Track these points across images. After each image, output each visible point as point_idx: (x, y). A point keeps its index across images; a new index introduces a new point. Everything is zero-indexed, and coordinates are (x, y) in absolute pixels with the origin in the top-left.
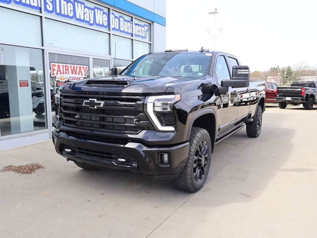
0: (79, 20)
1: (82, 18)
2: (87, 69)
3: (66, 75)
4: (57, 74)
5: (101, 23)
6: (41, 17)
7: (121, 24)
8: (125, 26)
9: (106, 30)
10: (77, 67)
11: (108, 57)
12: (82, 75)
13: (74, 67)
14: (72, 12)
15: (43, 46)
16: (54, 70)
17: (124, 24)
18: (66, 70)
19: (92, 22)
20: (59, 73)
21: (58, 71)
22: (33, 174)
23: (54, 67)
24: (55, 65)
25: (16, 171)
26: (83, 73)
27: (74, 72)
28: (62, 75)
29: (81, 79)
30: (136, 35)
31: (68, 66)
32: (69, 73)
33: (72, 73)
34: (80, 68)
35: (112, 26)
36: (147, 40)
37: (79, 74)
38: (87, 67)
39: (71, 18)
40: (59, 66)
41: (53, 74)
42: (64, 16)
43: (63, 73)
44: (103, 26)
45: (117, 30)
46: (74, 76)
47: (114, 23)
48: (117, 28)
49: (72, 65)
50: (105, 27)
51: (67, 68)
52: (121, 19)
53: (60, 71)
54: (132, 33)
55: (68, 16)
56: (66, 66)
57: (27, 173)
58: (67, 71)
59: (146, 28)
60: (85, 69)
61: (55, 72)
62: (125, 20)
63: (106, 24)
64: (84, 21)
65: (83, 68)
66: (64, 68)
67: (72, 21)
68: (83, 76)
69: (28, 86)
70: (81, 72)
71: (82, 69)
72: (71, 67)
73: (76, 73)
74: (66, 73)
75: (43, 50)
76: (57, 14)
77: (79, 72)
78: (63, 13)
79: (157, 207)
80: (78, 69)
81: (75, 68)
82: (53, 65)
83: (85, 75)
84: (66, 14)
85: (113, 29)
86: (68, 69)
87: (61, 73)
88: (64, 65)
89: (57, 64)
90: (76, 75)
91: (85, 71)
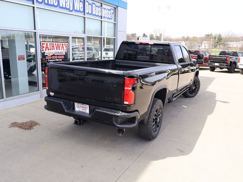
0: (62, 8)
1: (64, 6)
2: (68, 46)
4: (46, 50)
5: (78, 10)
6: (34, 7)
7: (94, 9)
8: (97, 11)
9: (82, 14)
11: (83, 36)
12: (64, 50)
13: (58, 44)
14: (57, 2)
15: (35, 29)
16: (43, 47)
17: (95, 9)
19: (71, 9)
20: (47, 49)
21: (46, 48)
22: (32, 130)
23: (44, 45)
24: (44, 44)
25: (20, 127)
27: (58, 48)
28: (49, 51)
29: (63, 53)
30: (104, 17)
32: (54, 49)
33: (57, 49)
34: (63, 44)
35: (86, 11)
36: (112, 21)
37: (62, 49)
38: (68, 43)
39: (56, 6)
40: (47, 44)
41: (43, 50)
42: (51, 5)
43: (50, 49)
44: (79, 11)
45: (90, 14)
46: (58, 51)
47: (88, 9)
48: (90, 13)
49: (57, 43)
50: (81, 12)
51: (53, 45)
52: (94, 5)
53: (48, 48)
54: (101, 16)
55: (53, 5)
56: (52, 44)
57: (28, 129)
58: (53, 48)
59: (112, 11)
60: (66, 45)
61: (44, 49)
62: (96, 6)
63: (82, 10)
64: (65, 8)
65: (65, 44)
66: (51, 45)
67: (57, 9)
68: (65, 51)
69: (24, 59)
70: (63, 48)
71: (64, 45)
72: (56, 44)
73: (59, 49)
74: (52, 49)
75: (35, 33)
76: (45, 4)
77: (62, 48)
78: (50, 3)
79: (120, 159)
80: (61, 45)
84: (52, 4)
85: (87, 13)
86: (53, 46)
87: (48, 50)
88: (51, 43)
89: (45, 43)
90: (59, 50)
91: (66, 47)
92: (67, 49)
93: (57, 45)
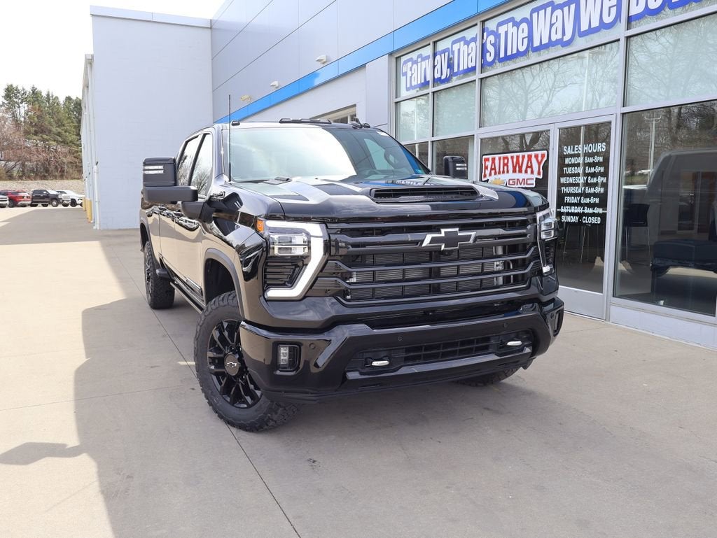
1: (545, 40)
2: (545, 159)
3: (504, 175)
4: (490, 175)
10: (523, 157)
12: (532, 172)
13: (518, 157)
16: (486, 168)
18: (504, 165)
20: (493, 172)
21: (492, 169)
24: (488, 160)
26: (534, 169)
27: (517, 169)
28: (498, 176)
29: (529, 182)
31: (507, 158)
32: (508, 172)
33: (514, 171)
34: (530, 157)
37: (526, 172)
38: (546, 152)
40: (493, 160)
41: (485, 176)
43: (499, 173)
46: (517, 176)
49: (515, 155)
51: (506, 161)
53: (495, 169)
56: (504, 158)
58: (506, 168)
60: (540, 158)
61: (488, 172)
65: (536, 156)
66: (502, 161)
68: (535, 176)
70: (531, 167)
71: (534, 160)
72: (512, 157)
73: (520, 171)
77: (527, 167)
81: (521, 159)
82: (486, 160)
83: (539, 173)
86: (506, 165)
87: (495, 174)
88: (502, 155)
89: (490, 157)
90: (520, 174)
91: (539, 163)
92: (541, 171)
93: (515, 160)
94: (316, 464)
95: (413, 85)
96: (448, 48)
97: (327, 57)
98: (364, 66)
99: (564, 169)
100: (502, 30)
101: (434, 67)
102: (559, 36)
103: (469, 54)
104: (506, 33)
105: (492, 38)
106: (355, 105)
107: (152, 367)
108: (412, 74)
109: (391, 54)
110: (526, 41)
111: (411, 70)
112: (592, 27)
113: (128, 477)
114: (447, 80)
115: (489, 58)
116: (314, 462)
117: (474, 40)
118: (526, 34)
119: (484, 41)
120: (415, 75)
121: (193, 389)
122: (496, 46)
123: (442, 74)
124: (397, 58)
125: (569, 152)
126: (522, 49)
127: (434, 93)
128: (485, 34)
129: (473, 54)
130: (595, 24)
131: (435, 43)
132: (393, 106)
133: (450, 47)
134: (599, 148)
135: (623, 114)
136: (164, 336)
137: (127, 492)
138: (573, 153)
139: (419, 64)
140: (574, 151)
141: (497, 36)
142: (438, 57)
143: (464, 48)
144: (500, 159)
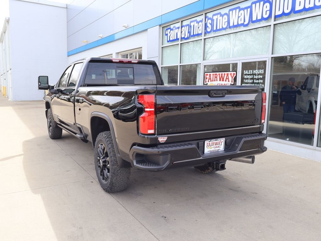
1: (236, 24)
2: (235, 75)
3: (215, 82)
4: (208, 81)
10: (225, 74)
12: (229, 81)
16: (207, 78)
18: (215, 77)
20: (210, 80)
21: (209, 79)
23: (207, 76)
24: (207, 75)
27: (222, 79)
28: (212, 82)
31: (217, 74)
32: (217, 80)
33: (220, 80)
34: (228, 74)
37: (226, 81)
38: (235, 73)
40: (210, 75)
41: (206, 82)
43: (213, 81)
46: (221, 82)
49: (220, 73)
51: (216, 76)
53: (211, 79)
56: (215, 74)
60: (232, 75)
61: (207, 80)
65: (231, 74)
66: (214, 76)
68: (230, 83)
70: (228, 79)
71: (229, 76)
72: (219, 74)
73: (223, 80)
74: (215, 80)
77: (226, 79)
80: (226, 75)
81: (223, 75)
82: (206, 75)
83: (232, 82)
86: (216, 77)
87: (211, 81)
89: (209, 74)
90: (223, 82)
91: (232, 77)
92: (233, 81)
93: (220, 75)
94: (166, 218)
95: (171, 40)
96: (188, 24)
97: (127, 25)
98: (146, 30)
99: (244, 80)
100: (215, 18)
101: (181, 32)
102: (242, 22)
103: (198, 28)
104: (217, 19)
105: (210, 21)
106: (142, 47)
107: (67, 171)
108: (170, 35)
109: (160, 25)
110: (226, 23)
111: (170, 33)
112: (258, 19)
113: (80, 228)
114: (188, 38)
115: (209, 30)
116: (165, 217)
117: (201, 21)
118: (226, 20)
119: (206, 22)
120: (172, 35)
121: (92, 182)
122: (212, 25)
123: (185, 36)
124: (163, 27)
125: (246, 73)
126: (224, 27)
127: (181, 44)
128: (207, 19)
129: (201, 28)
130: (259, 18)
131: (182, 21)
132: (161, 48)
133: (189, 24)
134: (261, 72)
135: (272, 58)
136: (66, 155)
137: (82, 236)
138: (248, 73)
139: (174, 31)
140: (249, 72)
141: (213, 20)
142: (183, 28)
143: (196, 25)
144: (213, 74)
